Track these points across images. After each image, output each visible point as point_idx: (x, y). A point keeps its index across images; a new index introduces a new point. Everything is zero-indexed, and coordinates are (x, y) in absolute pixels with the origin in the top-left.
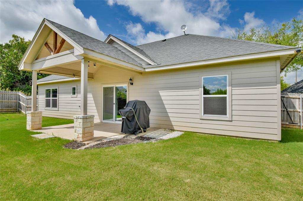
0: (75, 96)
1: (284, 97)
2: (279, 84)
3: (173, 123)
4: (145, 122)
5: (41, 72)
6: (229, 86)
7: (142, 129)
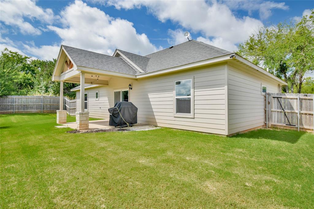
0: (97, 99)
1: (281, 98)
2: (226, 85)
3: (157, 121)
4: (131, 119)
5: (66, 82)
6: (192, 88)
7: (128, 124)
